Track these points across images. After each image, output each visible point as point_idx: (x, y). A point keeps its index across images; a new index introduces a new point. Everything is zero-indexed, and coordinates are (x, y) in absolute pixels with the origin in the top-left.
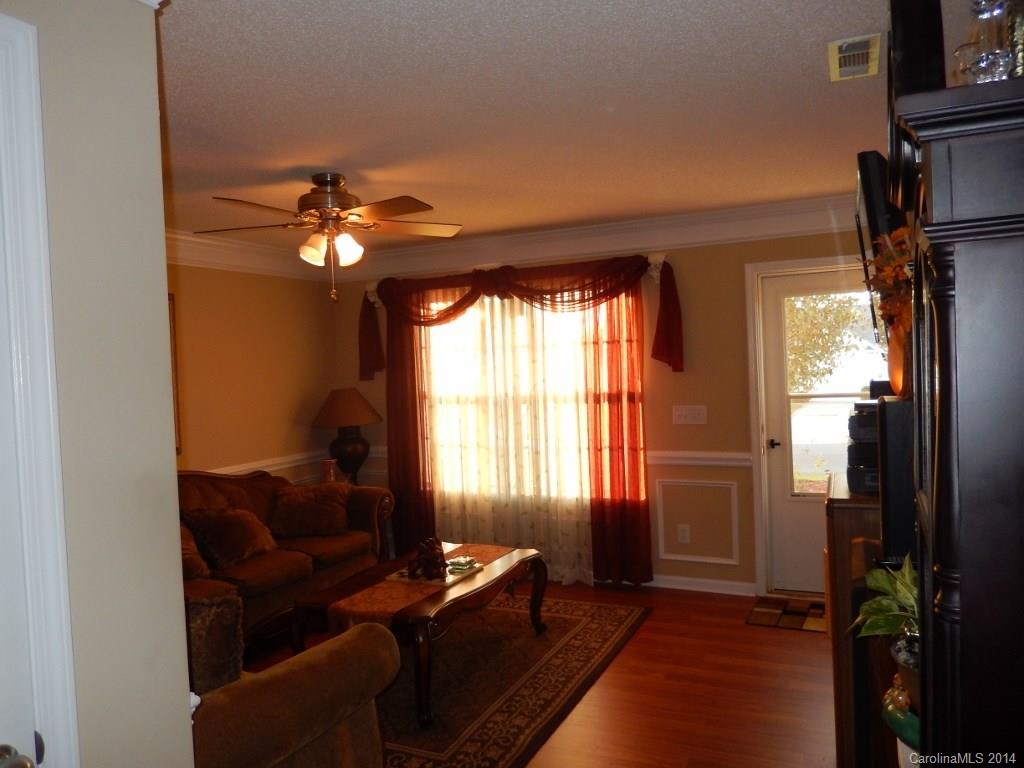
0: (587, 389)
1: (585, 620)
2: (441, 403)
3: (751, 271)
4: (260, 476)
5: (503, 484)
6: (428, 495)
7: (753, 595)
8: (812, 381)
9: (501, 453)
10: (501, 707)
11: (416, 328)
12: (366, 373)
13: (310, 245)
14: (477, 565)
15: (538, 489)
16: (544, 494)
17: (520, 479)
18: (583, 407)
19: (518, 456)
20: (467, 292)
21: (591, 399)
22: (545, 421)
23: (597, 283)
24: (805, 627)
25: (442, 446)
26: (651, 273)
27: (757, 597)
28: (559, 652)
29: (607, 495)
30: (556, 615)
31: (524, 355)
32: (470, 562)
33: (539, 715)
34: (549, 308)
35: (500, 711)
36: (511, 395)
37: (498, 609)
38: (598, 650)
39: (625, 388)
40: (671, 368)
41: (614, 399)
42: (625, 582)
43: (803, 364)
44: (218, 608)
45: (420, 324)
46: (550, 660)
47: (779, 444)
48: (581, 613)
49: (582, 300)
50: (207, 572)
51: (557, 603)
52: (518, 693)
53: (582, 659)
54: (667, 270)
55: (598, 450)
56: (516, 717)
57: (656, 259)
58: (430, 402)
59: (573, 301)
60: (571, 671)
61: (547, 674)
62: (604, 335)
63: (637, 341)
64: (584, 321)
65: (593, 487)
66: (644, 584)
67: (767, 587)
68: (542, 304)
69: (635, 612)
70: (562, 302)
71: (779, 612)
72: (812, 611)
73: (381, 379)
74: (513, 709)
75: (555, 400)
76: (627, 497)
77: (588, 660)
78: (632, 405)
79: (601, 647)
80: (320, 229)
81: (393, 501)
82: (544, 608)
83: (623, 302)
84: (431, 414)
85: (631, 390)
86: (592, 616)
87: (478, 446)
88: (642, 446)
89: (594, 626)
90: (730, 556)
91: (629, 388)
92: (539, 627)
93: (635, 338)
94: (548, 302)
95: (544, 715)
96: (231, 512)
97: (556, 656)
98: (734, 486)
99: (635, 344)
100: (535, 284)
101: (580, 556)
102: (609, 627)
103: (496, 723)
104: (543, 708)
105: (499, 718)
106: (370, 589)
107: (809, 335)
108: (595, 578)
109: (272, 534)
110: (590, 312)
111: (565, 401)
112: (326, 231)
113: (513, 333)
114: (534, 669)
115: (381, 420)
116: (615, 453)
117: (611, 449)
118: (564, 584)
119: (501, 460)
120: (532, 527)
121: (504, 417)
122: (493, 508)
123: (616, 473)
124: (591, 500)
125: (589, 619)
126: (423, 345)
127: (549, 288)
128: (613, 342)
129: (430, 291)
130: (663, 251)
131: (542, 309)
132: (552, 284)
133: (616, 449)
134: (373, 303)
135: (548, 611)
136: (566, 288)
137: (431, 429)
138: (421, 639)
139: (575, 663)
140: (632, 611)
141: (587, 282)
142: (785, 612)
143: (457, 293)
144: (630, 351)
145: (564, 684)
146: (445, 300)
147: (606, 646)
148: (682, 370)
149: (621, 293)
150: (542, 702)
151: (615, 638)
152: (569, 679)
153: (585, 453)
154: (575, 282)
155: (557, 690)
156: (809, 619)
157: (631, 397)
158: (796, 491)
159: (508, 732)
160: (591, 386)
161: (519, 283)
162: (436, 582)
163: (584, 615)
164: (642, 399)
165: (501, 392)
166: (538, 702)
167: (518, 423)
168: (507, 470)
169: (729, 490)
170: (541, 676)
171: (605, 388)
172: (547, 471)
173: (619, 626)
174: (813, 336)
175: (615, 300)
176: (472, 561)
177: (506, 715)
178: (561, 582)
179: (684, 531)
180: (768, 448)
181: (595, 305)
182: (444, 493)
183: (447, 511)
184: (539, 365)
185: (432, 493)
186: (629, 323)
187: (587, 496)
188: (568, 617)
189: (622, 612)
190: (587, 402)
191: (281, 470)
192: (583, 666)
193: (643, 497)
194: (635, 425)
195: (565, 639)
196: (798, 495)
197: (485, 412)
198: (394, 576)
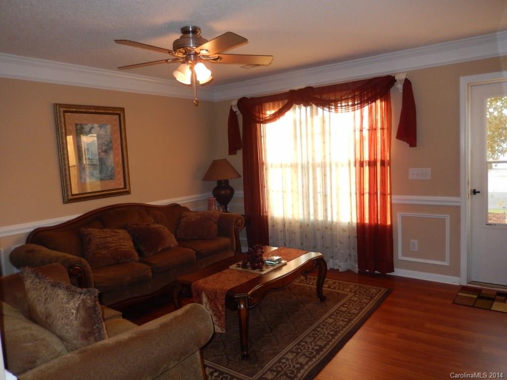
0: (355, 158)
1: (350, 295)
2: (272, 167)
3: (464, 81)
4: (175, 206)
5: (306, 213)
6: (265, 218)
7: (458, 284)
8: (498, 155)
9: (305, 195)
10: (292, 349)
11: (258, 125)
12: (232, 151)
13: (179, 71)
14: (283, 262)
15: (326, 216)
16: (329, 219)
17: (315, 211)
18: (353, 169)
19: (315, 197)
20: (286, 103)
21: (358, 165)
22: (331, 177)
23: (363, 94)
24: (492, 309)
25: (273, 191)
26: (397, 86)
27: (461, 286)
28: (332, 314)
29: (367, 221)
30: (333, 290)
31: (318, 139)
32: (278, 260)
33: (314, 357)
34: (333, 110)
35: (291, 351)
36: (311, 162)
37: (300, 284)
38: (356, 315)
39: (379, 158)
40: (408, 145)
41: (372, 164)
42: (376, 272)
43: (493, 145)
44: (84, 295)
45: (260, 122)
46: (326, 319)
47: (479, 192)
48: (348, 290)
49: (353, 105)
50: (137, 258)
51: (335, 283)
52: (304, 340)
53: (346, 320)
54: (407, 84)
55: (362, 194)
56: (300, 357)
57: (400, 77)
58: (266, 166)
59: (348, 105)
60: (338, 328)
61: (323, 328)
62: (366, 125)
63: (387, 128)
64: (354, 117)
65: (358, 216)
66: (387, 274)
67: (468, 280)
68: (329, 108)
69: (382, 291)
70: (341, 106)
71: (475, 297)
72: (498, 297)
73: (240, 153)
74: (299, 351)
75: (337, 165)
76: (379, 223)
77: (350, 320)
78: (383, 168)
79: (358, 313)
80: (186, 60)
81: (244, 221)
82: (325, 285)
83: (379, 104)
84: (266, 174)
85: (383, 159)
86: (355, 292)
87: (292, 191)
88: (389, 192)
89: (356, 299)
90: (444, 260)
91: (381, 158)
92: (322, 297)
93: (386, 127)
94: (333, 107)
95: (318, 357)
96: (153, 226)
97: (330, 317)
98: (448, 218)
99: (385, 131)
100: (325, 97)
101: (350, 255)
102: (365, 300)
103: (287, 360)
104: (318, 352)
105: (290, 356)
106: (219, 273)
107: (497, 128)
108: (358, 268)
109: (175, 238)
110: (358, 112)
111: (342, 166)
112: (190, 62)
113: (312, 126)
114: (316, 325)
115: (240, 176)
116: (372, 197)
117: (370, 194)
118: (340, 271)
119: (305, 200)
120: (323, 238)
121: (306, 176)
122: (300, 226)
123: (372, 208)
124: (357, 223)
125: (353, 294)
126: (262, 135)
127: (333, 98)
128: (372, 130)
129: (266, 104)
130: (406, 72)
131: (330, 111)
132: (335, 96)
133: (373, 194)
134: (236, 112)
135: (329, 287)
136: (343, 98)
137: (267, 181)
138: (242, 306)
139: (341, 323)
140: (380, 290)
141: (356, 94)
142: (479, 297)
143: (281, 104)
144: (383, 135)
145: (333, 336)
146: (273, 108)
147: (361, 313)
148: (416, 146)
149: (378, 99)
150: (318, 348)
151: (367, 308)
152: (336, 333)
153: (354, 196)
154: (350, 94)
155: (328, 340)
156: (495, 303)
157: (383, 163)
158: (490, 222)
159: (294, 367)
160: (358, 156)
161: (316, 96)
162: (257, 271)
163: (350, 291)
164: (389, 164)
165: (305, 161)
166: (315, 348)
167: (315, 179)
168: (308, 205)
169: (444, 220)
170: (319, 329)
171: (366, 158)
172: (331, 206)
173: (370, 300)
174: (500, 129)
175: (374, 104)
176: (280, 259)
177: (295, 354)
178: (338, 270)
179: (415, 243)
180: (471, 194)
181: (361, 107)
182: (274, 217)
183: (275, 227)
184: (327, 144)
185: (267, 217)
186: (382, 117)
187: (355, 221)
188: (341, 292)
189: (373, 291)
190: (355, 166)
191: (187, 203)
192: (346, 325)
193: (389, 223)
194: (385, 180)
195: (337, 306)
196: (491, 224)
197: (296, 172)
198: (234, 267)
